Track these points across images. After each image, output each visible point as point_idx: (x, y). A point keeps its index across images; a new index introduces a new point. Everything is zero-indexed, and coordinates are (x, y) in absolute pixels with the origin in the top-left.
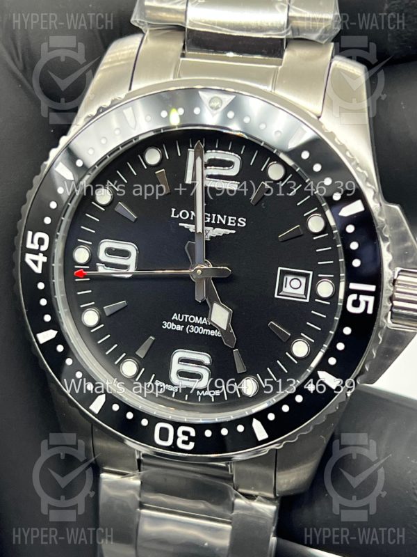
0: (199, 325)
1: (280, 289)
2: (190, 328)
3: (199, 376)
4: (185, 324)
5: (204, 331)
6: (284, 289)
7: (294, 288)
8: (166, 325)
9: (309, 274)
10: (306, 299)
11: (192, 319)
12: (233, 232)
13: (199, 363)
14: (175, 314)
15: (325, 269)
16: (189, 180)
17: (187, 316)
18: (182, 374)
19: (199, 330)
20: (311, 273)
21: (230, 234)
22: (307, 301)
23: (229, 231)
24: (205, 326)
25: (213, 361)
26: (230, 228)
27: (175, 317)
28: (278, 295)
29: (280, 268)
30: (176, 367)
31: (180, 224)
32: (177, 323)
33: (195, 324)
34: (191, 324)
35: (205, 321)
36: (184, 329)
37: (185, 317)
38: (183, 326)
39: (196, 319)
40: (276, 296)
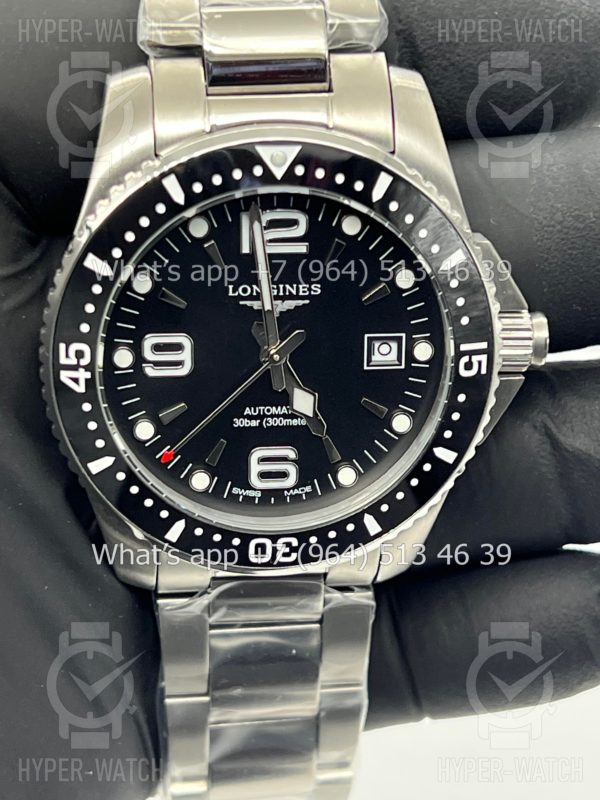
0: (278, 416)
1: (369, 360)
2: (267, 422)
3: (284, 475)
4: (261, 417)
5: (285, 422)
6: (374, 358)
7: (384, 355)
8: (238, 423)
9: (401, 337)
10: (401, 365)
11: (268, 411)
12: (307, 302)
13: (284, 459)
14: (248, 409)
15: (420, 328)
16: (246, 249)
17: (262, 408)
18: (264, 475)
19: (278, 422)
20: (404, 335)
21: (304, 305)
22: (403, 367)
23: (301, 302)
24: (285, 416)
25: (300, 453)
26: (303, 298)
27: (247, 411)
28: (368, 366)
29: (366, 336)
30: (255, 468)
31: (241, 303)
32: (250, 418)
33: (272, 416)
34: (268, 416)
35: (284, 410)
36: (261, 424)
37: (260, 410)
38: (258, 421)
39: (274, 410)
40: (366, 368)
